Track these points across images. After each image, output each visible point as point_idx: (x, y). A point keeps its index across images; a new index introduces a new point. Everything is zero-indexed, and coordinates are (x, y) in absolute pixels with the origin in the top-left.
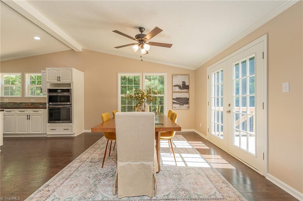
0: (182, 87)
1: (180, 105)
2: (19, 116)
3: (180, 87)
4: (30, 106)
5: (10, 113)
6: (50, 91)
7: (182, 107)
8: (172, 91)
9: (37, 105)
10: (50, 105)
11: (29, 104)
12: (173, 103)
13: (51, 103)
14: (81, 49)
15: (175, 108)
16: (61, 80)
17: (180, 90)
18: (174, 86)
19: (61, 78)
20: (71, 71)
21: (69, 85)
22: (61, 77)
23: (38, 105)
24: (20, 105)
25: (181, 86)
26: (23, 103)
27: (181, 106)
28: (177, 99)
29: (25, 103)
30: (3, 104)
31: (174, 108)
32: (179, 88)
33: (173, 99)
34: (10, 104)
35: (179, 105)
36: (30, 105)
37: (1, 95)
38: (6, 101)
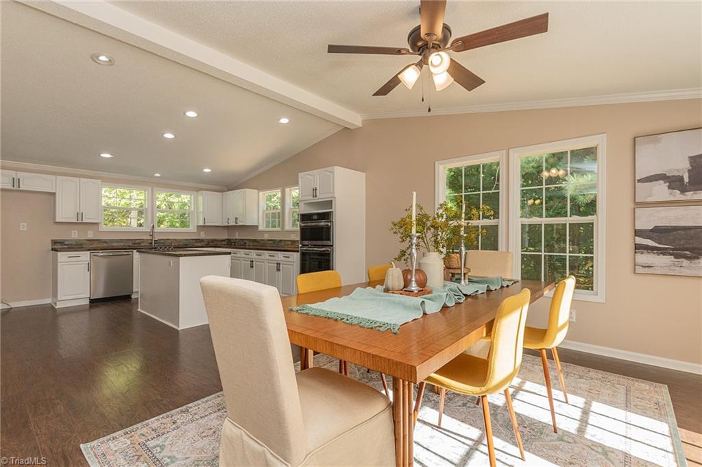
0: (686, 180)
1: (677, 256)
2: (270, 264)
3: (674, 182)
4: (290, 246)
5: (260, 257)
6: (304, 217)
7: (689, 268)
8: (633, 200)
10: (303, 246)
11: (289, 243)
12: (638, 248)
13: (306, 242)
14: (361, 122)
15: (647, 271)
16: (318, 195)
17: (678, 196)
18: (639, 181)
19: (318, 191)
20: (333, 173)
21: (329, 203)
22: (318, 188)
24: (280, 245)
25: (681, 179)
26: (283, 241)
27: (685, 262)
28: (659, 232)
29: (285, 241)
30: (264, 242)
31: (640, 270)
32: (670, 187)
33: (638, 233)
34: (269, 242)
35: (668, 260)
37: (261, 228)
38: (266, 237)
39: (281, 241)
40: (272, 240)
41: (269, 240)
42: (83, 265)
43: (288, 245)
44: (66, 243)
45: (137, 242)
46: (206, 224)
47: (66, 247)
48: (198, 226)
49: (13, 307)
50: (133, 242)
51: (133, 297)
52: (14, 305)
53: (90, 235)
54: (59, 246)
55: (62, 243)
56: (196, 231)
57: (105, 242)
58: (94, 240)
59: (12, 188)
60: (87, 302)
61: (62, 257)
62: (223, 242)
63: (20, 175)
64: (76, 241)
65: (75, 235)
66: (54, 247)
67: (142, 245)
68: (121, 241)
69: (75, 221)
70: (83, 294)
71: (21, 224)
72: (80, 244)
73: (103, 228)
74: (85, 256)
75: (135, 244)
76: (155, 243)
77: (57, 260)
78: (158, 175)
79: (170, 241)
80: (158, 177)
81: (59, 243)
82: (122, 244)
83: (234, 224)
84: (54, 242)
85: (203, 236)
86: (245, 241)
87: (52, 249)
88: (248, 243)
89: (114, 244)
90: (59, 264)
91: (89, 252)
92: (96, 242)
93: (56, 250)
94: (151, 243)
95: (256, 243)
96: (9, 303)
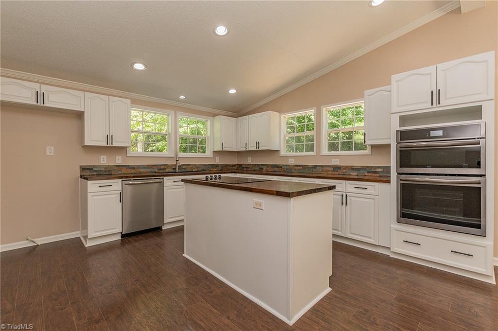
4: (331, 173)
9: (344, 171)
11: (328, 169)
19: (442, 95)
22: (442, 90)
23: (346, 172)
24: (314, 170)
26: (319, 166)
29: (322, 166)
30: (288, 167)
34: (296, 168)
36: (332, 171)
37: (283, 153)
38: (292, 162)
39: (315, 167)
40: (299, 166)
41: (296, 166)
42: (114, 196)
43: (328, 171)
44: (94, 169)
45: (162, 167)
46: (224, 149)
47: (95, 173)
48: (213, 151)
49: (39, 244)
50: (159, 167)
51: (164, 228)
52: (40, 241)
53: (119, 160)
54: (88, 173)
55: (90, 169)
56: (212, 156)
57: (133, 167)
58: (122, 166)
59: (35, 103)
60: (119, 237)
61: (93, 186)
62: (234, 167)
63: (44, 88)
64: (106, 167)
65: (103, 161)
66: (82, 174)
67: (167, 171)
68: (148, 166)
69: (105, 144)
70: (115, 228)
71: (48, 148)
72: (109, 170)
73: (131, 152)
74: (116, 185)
75: (161, 169)
76: (179, 169)
77: (87, 191)
78: (182, 97)
79: (190, 167)
80: (182, 101)
81: (88, 169)
82: (149, 170)
83: (255, 149)
84: (83, 169)
85: (218, 161)
86: (261, 167)
87: (81, 177)
88: (265, 168)
89: (142, 170)
90: (89, 195)
91: (121, 180)
92: (125, 168)
93: (86, 179)
94: (175, 169)
95: (276, 169)
96: (35, 240)
